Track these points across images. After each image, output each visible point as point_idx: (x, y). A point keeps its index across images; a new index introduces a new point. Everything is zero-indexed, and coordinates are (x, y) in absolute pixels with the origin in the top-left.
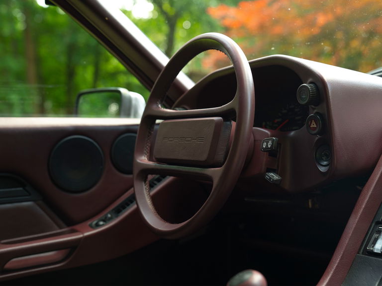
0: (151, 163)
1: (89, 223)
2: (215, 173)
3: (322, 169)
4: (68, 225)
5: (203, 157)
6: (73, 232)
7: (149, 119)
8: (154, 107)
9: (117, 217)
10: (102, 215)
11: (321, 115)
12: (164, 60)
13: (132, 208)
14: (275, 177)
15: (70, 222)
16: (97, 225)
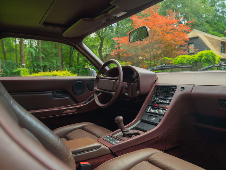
0: (98, 89)
1: (82, 103)
2: (113, 93)
3: (138, 93)
4: (77, 103)
5: (111, 90)
6: (78, 105)
7: (98, 78)
8: (99, 75)
9: (89, 102)
10: (85, 101)
11: (138, 81)
12: (102, 63)
13: (93, 99)
14: (127, 94)
15: (77, 102)
16: (84, 104)
